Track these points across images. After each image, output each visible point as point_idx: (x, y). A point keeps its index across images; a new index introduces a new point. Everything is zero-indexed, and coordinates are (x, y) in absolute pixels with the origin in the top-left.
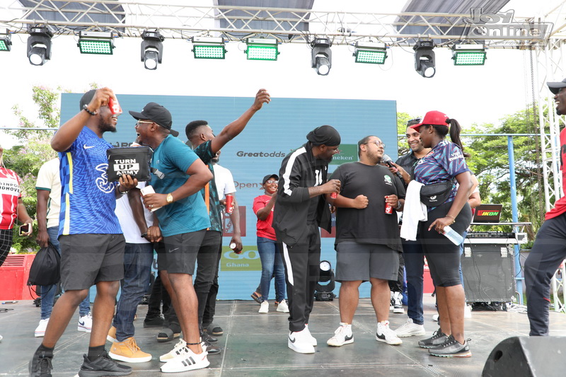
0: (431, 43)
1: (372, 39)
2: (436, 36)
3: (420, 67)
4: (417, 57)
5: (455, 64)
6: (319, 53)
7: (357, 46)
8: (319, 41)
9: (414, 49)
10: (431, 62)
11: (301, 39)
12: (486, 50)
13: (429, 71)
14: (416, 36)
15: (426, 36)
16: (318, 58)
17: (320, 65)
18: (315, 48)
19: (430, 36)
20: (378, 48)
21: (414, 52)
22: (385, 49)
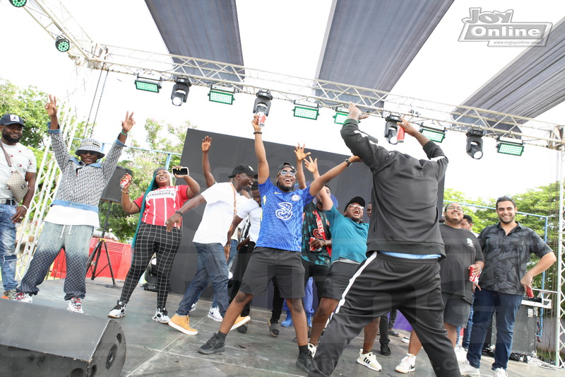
0: (482, 132)
1: (435, 122)
2: (485, 128)
3: (471, 151)
4: (469, 142)
5: (498, 152)
6: (392, 127)
7: (422, 126)
8: (393, 118)
9: (467, 135)
10: (479, 147)
11: (377, 113)
12: (524, 145)
13: (478, 154)
14: (469, 125)
15: (477, 126)
16: (390, 130)
17: (392, 136)
18: (389, 123)
19: (481, 126)
20: (438, 130)
21: (466, 137)
22: (444, 131)
